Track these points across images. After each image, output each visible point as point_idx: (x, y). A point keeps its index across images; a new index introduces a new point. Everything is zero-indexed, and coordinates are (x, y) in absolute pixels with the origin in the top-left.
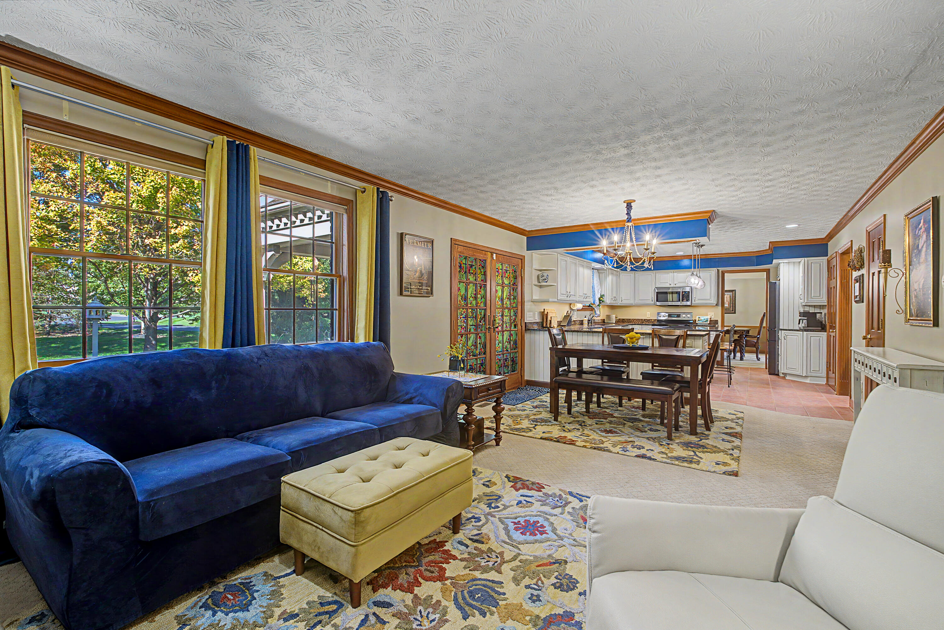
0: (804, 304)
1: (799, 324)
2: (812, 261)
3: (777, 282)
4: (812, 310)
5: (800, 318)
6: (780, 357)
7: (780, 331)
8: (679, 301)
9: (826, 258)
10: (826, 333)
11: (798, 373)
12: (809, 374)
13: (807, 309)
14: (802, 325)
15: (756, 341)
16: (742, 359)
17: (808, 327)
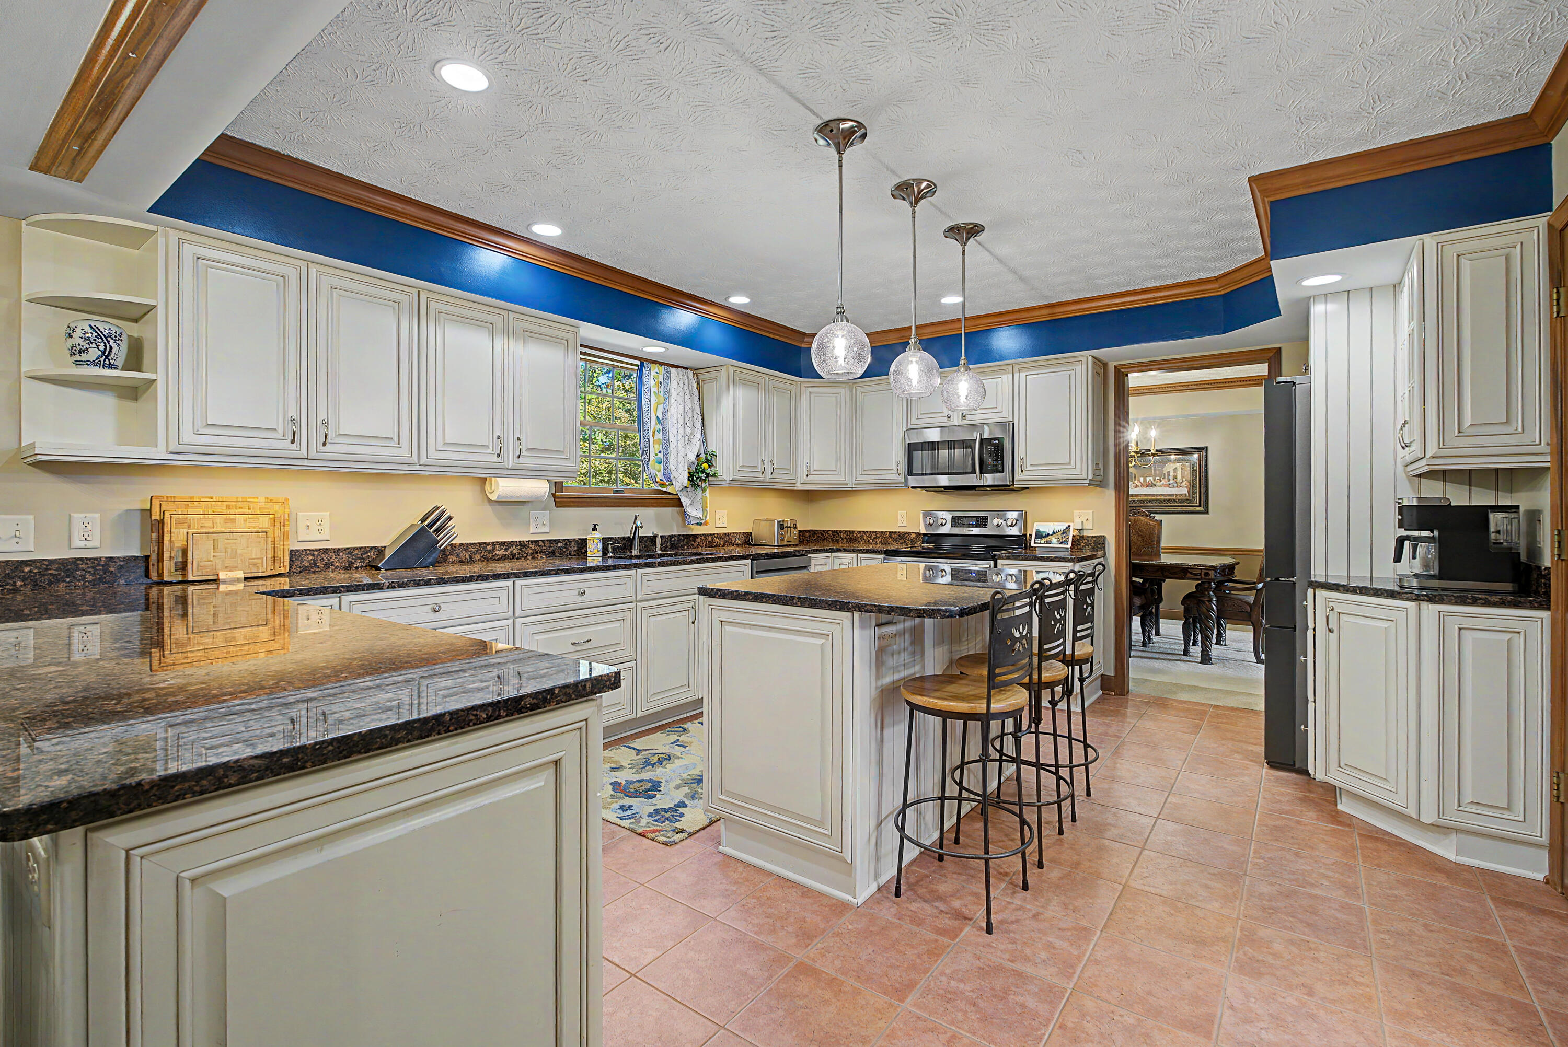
0: (1423, 467)
1: (1398, 559)
2: (1461, 248)
3: (1299, 379)
4: (1459, 497)
5: (1402, 532)
6: (1311, 706)
7: (1310, 592)
8: (974, 472)
9: (1541, 221)
10: (1545, 615)
11: (1397, 801)
12: (1452, 817)
13: (1434, 491)
14: (1410, 566)
15: (1251, 599)
16: (1206, 658)
17: (1441, 577)
